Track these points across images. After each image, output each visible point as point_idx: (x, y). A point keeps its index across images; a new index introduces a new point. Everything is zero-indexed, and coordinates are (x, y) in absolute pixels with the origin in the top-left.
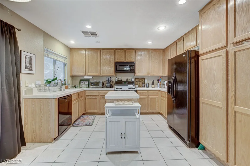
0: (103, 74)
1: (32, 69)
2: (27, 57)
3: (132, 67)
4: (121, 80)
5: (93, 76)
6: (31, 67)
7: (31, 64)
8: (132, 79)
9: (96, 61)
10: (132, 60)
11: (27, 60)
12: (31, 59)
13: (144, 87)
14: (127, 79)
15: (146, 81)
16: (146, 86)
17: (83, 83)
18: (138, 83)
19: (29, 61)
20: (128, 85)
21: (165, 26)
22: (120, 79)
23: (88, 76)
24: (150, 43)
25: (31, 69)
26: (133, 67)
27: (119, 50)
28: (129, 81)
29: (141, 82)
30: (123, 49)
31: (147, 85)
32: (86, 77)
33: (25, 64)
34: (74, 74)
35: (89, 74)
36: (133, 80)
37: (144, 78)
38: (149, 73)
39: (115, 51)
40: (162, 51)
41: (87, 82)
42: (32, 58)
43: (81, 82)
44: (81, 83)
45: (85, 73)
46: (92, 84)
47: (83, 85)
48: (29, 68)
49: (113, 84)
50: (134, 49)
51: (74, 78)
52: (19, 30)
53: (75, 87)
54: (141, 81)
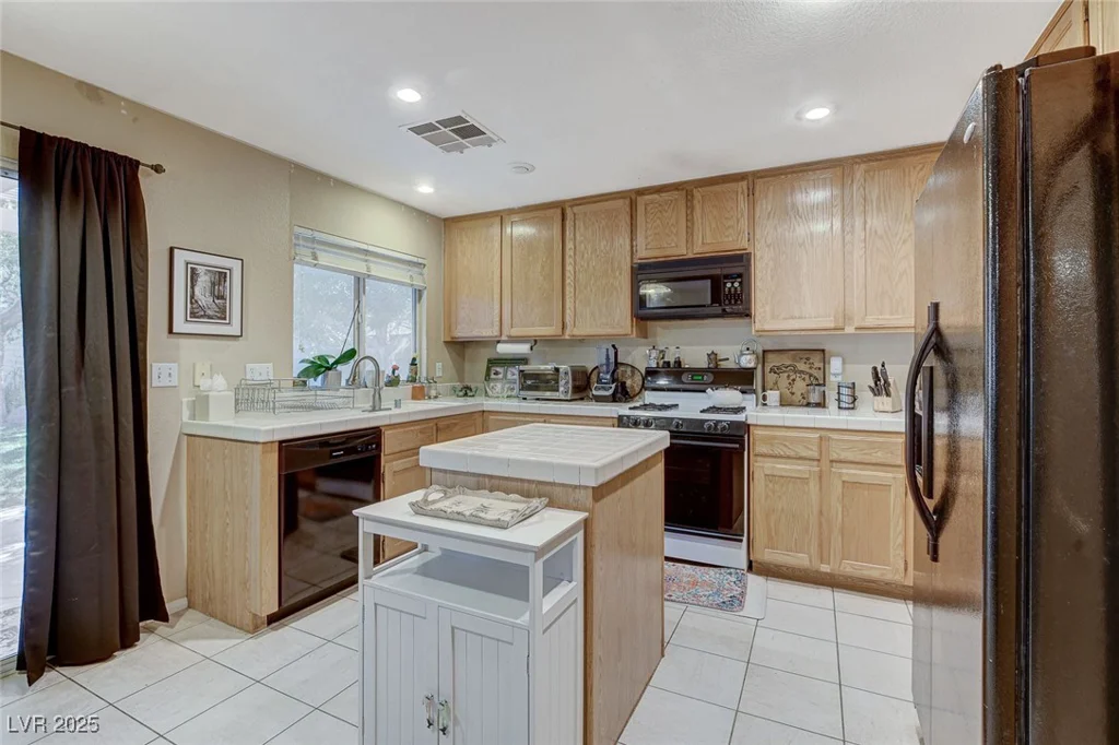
0: (577, 332)
1: (225, 319)
2: (201, 270)
3: (729, 285)
4: (678, 363)
5: (534, 341)
6: (223, 311)
7: (222, 297)
8: (742, 354)
10: (730, 242)
11: (204, 281)
12: (221, 277)
13: (821, 405)
14: (713, 356)
15: (835, 365)
16: (839, 400)
17: (500, 376)
18: (783, 381)
19: (213, 284)
20: (709, 390)
22: (670, 359)
23: (513, 340)
25: (222, 315)
26: (736, 285)
27: (656, 196)
28: (724, 365)
29: (802, 372)
30: (677, 189)
31: (844, 391)
32: (504, 349)
33: (192, 297)
34: (462, 332)
35: (515, 332)
36: (747, 361)
37: (823, 351)
38: (847, 318)
39: (633, 206)
41: (515, 373)
42: (228, 272)
43: (494, 369)
44: (493, 376)
46: (529, 382)
47: (499, 385)
48: (209, 312)
49: (633, 383)
51: (469, 352)
52: (158, 169)
53: (467, 391)
54: (801, 366)
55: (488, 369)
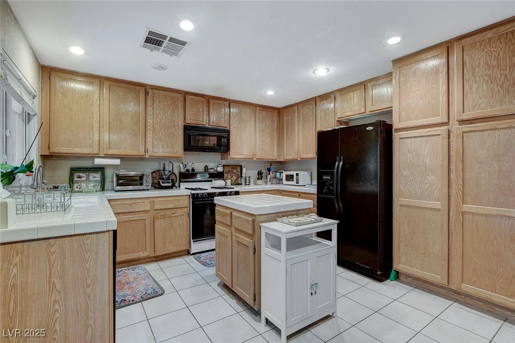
0: (153, 154)
3: (223, 140)
4: (193, 170)
5: (123, 158)
8: (218, 166)
9: (132, 117)
10: (223, 124)
13: (241, 184)
14: (206, 167)
15: (244, 170)
16: (246, 182)
17: (84, 179)
18: (229, 176)
20: (213, 181)
21: (326, 68)
22: (189, 167)
23: (107, 156)
24: (270, 93)
26: (225, 140)
27: (194, 97)
28: (210, 171)
29: (234, 173)
30: (202, 97)
31: (247, 179)
32: (98, 162)
34: (58, 149)
35: (111, 152)
36: (220, 169)
37: (241, 166)
38: (255, 155)
39: (185, 99)
40: (276, 111)
41: (98, 176)
43: (76, 175)
44: (76, 179)
45: (97, 149)
46: (120, 181)
47: (84, 185)
50: (226, 100)
54: (235, 171)
55: (71, 175)
